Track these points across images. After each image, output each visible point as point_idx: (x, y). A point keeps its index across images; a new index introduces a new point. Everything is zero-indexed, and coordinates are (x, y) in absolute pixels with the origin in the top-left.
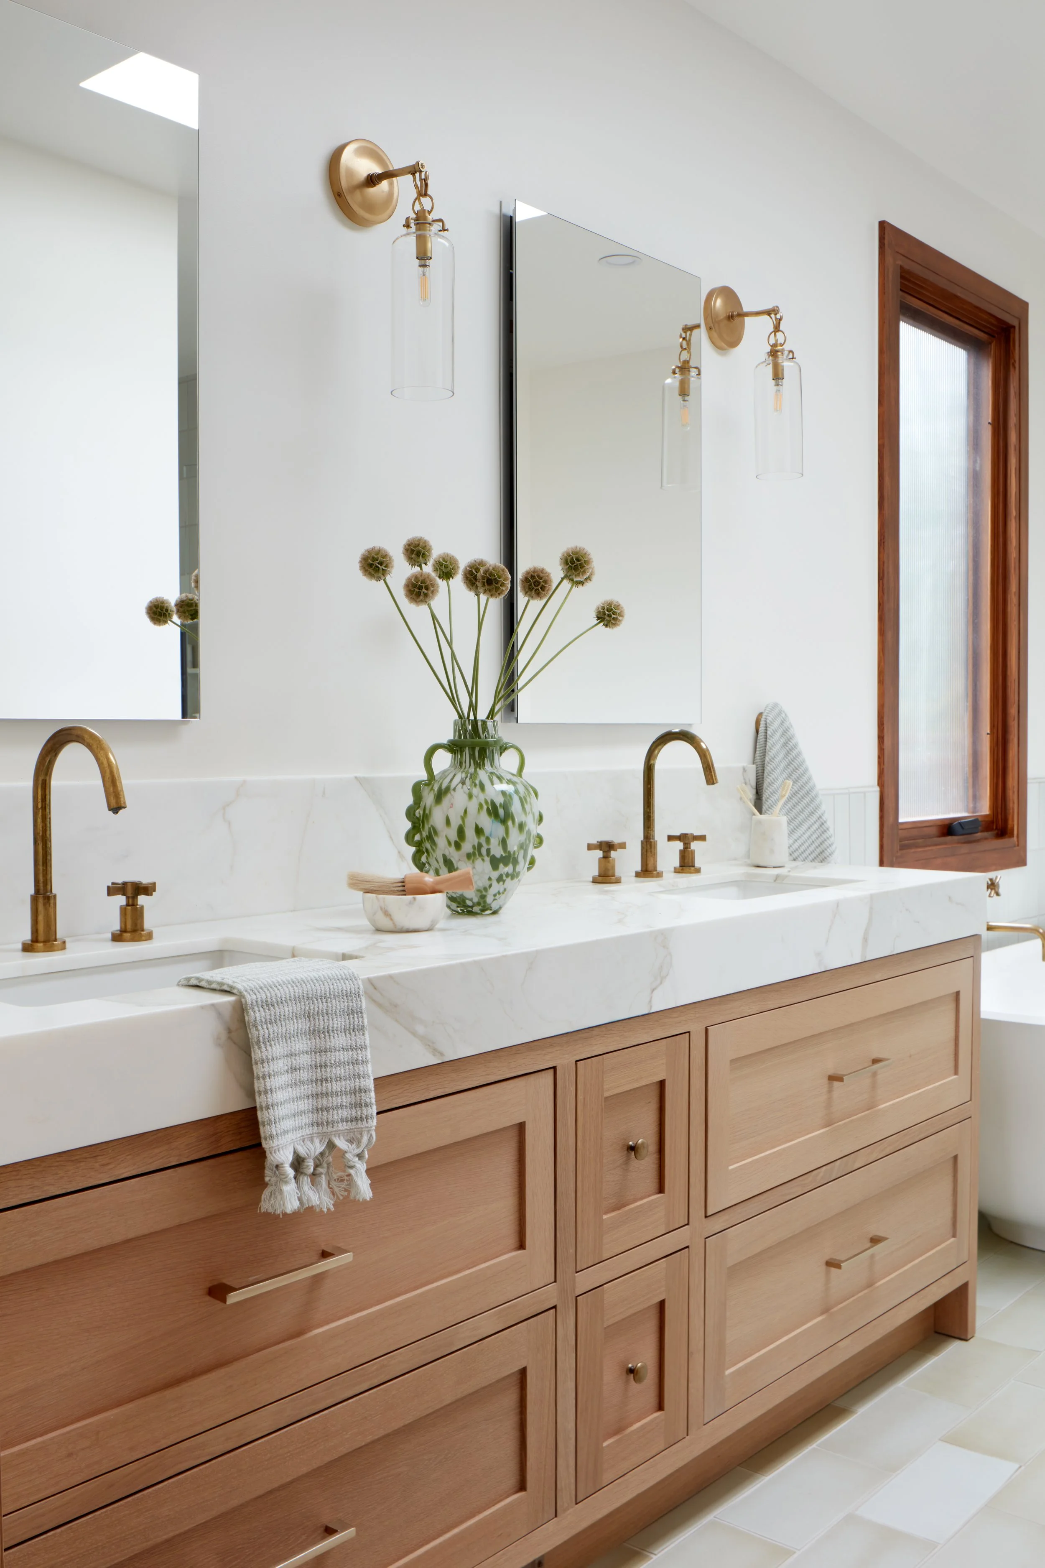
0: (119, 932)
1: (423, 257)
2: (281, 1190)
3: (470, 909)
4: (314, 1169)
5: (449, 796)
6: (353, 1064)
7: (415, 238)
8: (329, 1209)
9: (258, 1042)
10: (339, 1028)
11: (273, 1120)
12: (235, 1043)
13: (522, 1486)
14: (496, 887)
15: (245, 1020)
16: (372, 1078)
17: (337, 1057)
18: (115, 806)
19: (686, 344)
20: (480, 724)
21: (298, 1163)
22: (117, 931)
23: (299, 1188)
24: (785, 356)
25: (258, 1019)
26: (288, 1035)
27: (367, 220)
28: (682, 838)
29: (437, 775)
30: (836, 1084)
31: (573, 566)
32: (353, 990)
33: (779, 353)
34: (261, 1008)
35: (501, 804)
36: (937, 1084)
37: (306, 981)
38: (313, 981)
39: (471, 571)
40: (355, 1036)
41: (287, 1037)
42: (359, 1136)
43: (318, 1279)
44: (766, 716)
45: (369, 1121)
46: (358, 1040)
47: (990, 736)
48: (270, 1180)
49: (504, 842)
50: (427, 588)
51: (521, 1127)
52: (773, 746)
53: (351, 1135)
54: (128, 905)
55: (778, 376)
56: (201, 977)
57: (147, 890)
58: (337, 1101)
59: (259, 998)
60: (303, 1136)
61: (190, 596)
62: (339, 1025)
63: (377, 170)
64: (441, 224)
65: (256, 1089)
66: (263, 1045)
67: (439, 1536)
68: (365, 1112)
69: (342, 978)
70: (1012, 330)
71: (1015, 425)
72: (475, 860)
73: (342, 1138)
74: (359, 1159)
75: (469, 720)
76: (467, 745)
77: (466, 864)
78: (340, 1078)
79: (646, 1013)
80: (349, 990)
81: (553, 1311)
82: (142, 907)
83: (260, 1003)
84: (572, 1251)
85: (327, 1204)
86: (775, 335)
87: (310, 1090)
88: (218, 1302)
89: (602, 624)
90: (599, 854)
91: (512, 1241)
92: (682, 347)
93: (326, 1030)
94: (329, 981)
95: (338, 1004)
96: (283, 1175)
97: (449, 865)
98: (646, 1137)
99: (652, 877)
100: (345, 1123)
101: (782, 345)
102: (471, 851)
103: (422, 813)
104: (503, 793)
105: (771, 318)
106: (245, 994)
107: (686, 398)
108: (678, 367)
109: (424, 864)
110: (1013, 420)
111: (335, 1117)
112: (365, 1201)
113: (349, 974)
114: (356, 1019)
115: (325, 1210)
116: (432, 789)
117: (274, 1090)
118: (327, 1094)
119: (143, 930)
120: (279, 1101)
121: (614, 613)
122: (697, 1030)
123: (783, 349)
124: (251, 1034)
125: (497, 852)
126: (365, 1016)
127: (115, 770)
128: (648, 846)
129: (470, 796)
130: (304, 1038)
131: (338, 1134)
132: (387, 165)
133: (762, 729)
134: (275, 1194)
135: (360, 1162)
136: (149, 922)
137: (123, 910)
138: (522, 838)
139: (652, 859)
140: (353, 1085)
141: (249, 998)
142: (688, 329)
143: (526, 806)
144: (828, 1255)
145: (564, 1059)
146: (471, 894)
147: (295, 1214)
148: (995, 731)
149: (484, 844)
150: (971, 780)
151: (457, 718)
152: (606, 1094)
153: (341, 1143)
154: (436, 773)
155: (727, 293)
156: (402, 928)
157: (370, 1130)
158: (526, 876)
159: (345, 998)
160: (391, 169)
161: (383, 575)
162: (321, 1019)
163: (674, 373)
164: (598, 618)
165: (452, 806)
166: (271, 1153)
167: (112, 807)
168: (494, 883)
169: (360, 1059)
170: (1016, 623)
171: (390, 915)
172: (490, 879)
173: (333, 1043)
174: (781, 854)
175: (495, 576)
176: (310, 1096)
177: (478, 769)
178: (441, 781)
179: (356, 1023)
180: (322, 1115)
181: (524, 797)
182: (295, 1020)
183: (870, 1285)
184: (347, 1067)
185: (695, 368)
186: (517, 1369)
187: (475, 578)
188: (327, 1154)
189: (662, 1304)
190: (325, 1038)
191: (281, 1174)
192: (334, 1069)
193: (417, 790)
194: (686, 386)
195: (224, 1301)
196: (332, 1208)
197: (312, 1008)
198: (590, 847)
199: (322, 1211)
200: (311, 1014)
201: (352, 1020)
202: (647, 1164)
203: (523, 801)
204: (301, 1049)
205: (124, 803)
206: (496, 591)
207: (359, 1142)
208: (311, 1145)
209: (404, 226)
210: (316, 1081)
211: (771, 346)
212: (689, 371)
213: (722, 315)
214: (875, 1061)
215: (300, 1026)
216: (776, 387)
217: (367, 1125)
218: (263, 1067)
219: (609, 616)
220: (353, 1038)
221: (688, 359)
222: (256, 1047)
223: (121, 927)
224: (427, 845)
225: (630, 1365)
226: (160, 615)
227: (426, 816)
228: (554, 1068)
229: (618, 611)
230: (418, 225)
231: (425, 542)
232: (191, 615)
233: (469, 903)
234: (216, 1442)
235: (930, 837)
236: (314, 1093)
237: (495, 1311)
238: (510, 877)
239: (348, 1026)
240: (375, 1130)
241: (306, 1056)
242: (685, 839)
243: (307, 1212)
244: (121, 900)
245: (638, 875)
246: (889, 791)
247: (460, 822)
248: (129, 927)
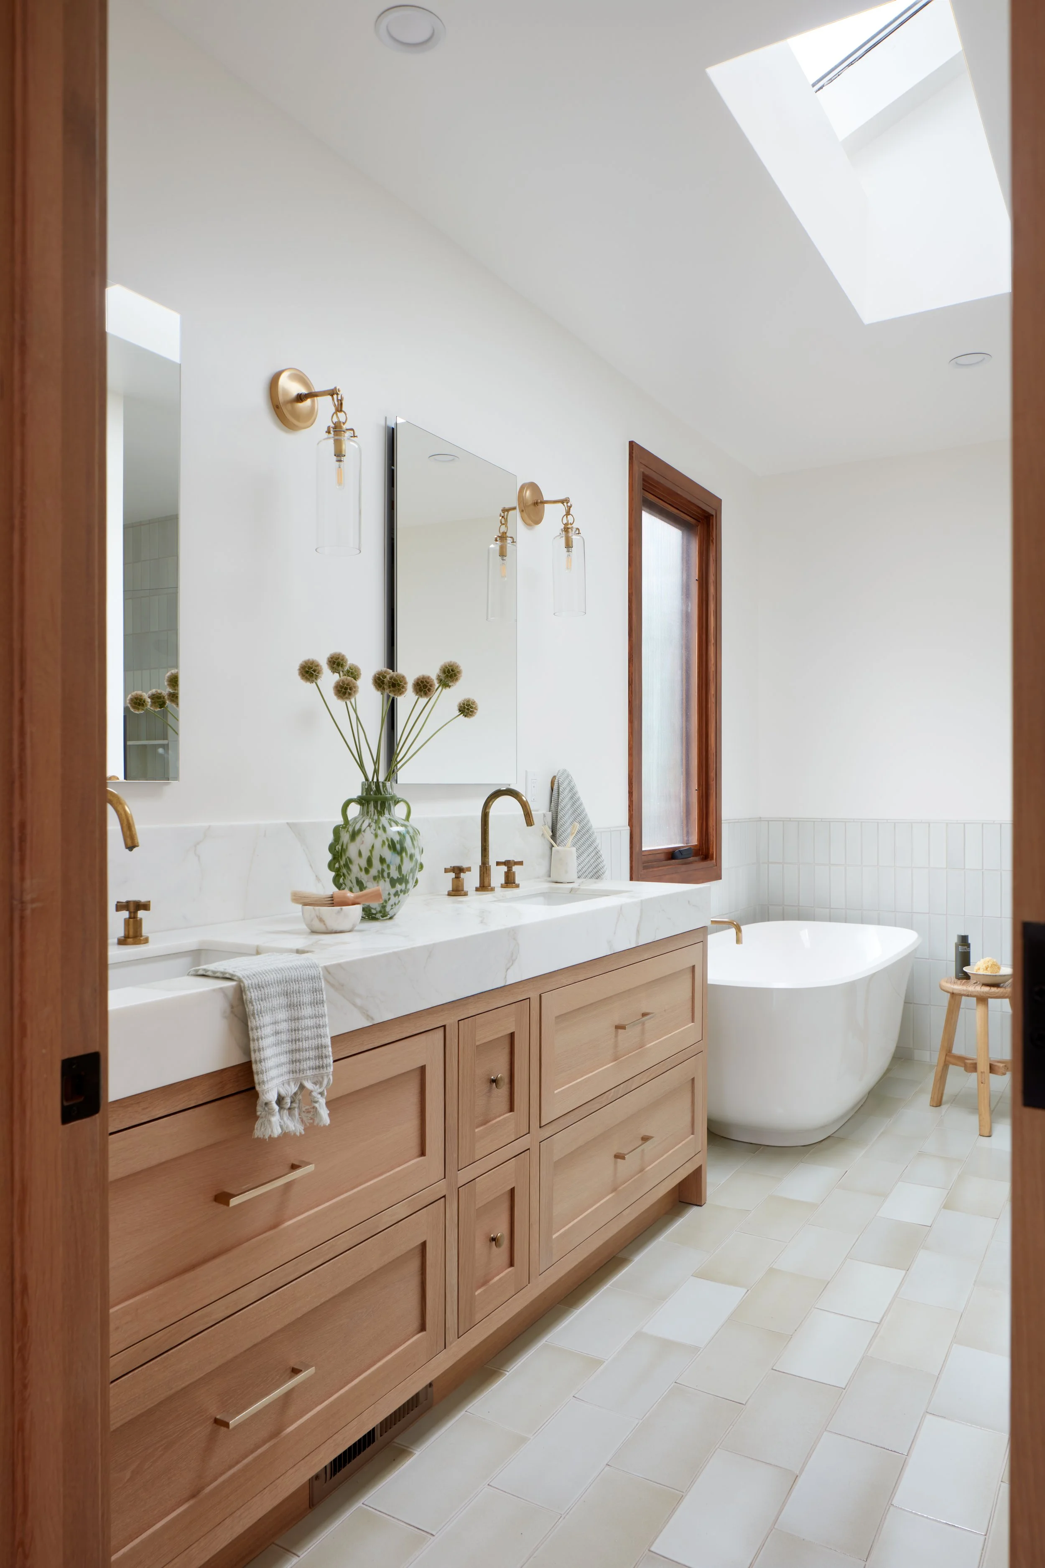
0: (123, 938)
1: (339, 455)
2: (270, 1121)
3: (373, 916)
4: (291, 1105)
5: (360, 836)
6: (317, 1028)
7: (333, 441)
8: (300, 1133)
9: (253, 1014)
10: (307, 1002)
11: (264, 1070)
12: (236, 1016)
13: (423, 1328)
14: (393, 900)
15: (243, 998)
16: (329, 1038)
17: (306, 1023)
18: (131, 846)
19: (504, 521)
20: (381, 784)
21: (280, 1100)
22: (122, 937)
23: (282, 1118)
24: (573, 532)
25: (253, 998)
26: (273, 1009)
27: (295, 425)
28: (506, 863)
29: (351, 820)
30: (620, 1031)
31: (449, 675)
32: (316, 974)
33: (570, 530)
34: (255, 990)
35: (397, 841)
36: (682, 1029)
37: (284, 969)
38: (289, 969)
39: (379, 677)
40: (318, 1007)
41: (273, 1010)
42: (321, 1079)
43: (288, 1186)
44: (559, 778)
45: (328, 1068)
46: (320, 1010)
47: (698, 792)
48: (261, 1114)
49: (399, 868)
50: (351, 689)
51: (423, 1069)
52: (563, 799)
53: (316, 1079)
54: (130, 918)
55: (569, 545)
56: (207, 968)
57: (146, 906)
58: (306, 1054)
59: (253, 983)
60: (283, 1081)
61: (159, 691)
62: (307, 1000)
63: (303, 391)
64: (352, 432)
65: (252, 1048)
66: (257, 1017)
67: (369, 1368)
68: (325, 1062)
69: (308, 966)
70: (711, 517)
71: (713, 582)
72: (379, 881)
73: (309, 1081)
74: (321, 1096)
75: (374, 782)
76: (372, 800)
77: (373, 884)
78: (308, 1038)
79: (503, 985)
80: (313, 975)
81: (443, 1199)
82: (141, 919)
83: (254, 986)
84: (455, 1155)
85: (300, 1130)
86: (567, 517)
87: (288, 1047)
88: (222, 1205)
89: (462, 715)
90: (453, 875)
91: (416, 1150)
92: (501, 523)
93: (299, 1004)
94: (300, 969)
95: (306, 985)
96: (271, 1109)
97: (361, 885)
98: (501, 1073)
99: (488, 891)
100: (311, 1070)
101: (571, 524)
102: (377, 874)
103: (340, 848)
104: (399, 833)
105: (564, 505)
106: (244, 980)
107: (504, 558)
108: (499, 536)
109: (341, 884)
110: (712, 578)
111: (305, 1066)
112: (325, 1126)
113: (313, 964)
114: (318, 996)
115: (298, 1134)
116: (347, 831)
117: (265, 1048)
118: (299, 1050)
119: (141, 936)
120: (268, 1056)
121: (472, 707)
122: (534, 996)
123: (572, 527)
124: (249, 1008)
125: (395, 874)
126: (324, 993)
127: (130, 819)
128: (485, 869)
129: (376, 836)
130: (284, 1010)
131: (306, 1078)
132: (310, 387)
133: (555, 787)
134: (264, 1124)
135: (322, 1098)
136: (145, 930)
137: (127, 922)
138: (412, 865)
139: (487, 879)
140: (316, 1043)
141: (247, 982)
142: (505, 510)
143: (415, 843)
144: (616, 1150)
145: (450, 1020)
146: (375, 905)
147: (279, 1137)
148: (701, 788)
149: (386, 869)
150: (685, 822)
151: (364, 780)
152: (478, 1043)
153: (309, 1085)
154: (349, 819)
155: (533, 487)
156: (332, 930)
157: (329, 1075)
158: (412, 891)
159: (311, 980)
160: (313, 391)
161: (316, 679)
162: (295, 996)
163: (496, 540)
164: (460, 710)
165: (363, 843)
166: (263, 1094)
167: (129, 846)
168: (392, 897)
169: (321, 1024)
170: (714, 715)
171: (324, 921)
172: (389, 894)
173: (303, 1014)
174: (573, 874)
175: (397, 681)
176: (288, 1052)
177: (380, 817)
178: (354, 826)
179: (318, 998)
180: (296, 1065)
181: (413, 836)
182: (278, 998)
183: (642, 1170)
184: (313, 1030)
185: (510, 537)
186: (420, 1243)
187: (383, 682)
188: (299, 1093)
189: (512, 1190)
190: (298, 1009)
191: (269, 1109)
192: (304, 1032)
193: (337, 831)
194: (504, 550)
195: (228, 1204)
196: (303, 1132)
197: (289, 988)
198: (446, 871)
199: (295, 1134)
200: (289, 993)
201: (316, 996)
202: (502, 1092)
203: (412, 839)
204: (282, 1018)
205: (138, 843)
206: (398, 692)
207: (321, 1084)
208: (288, 1087)
209: (326, 432)
210: (292, 1041)
211: (564, 525)
212: (506, 539)
213: (530, 502)
214: (644, 1015)
215: (281, 1002)
216: (567, 553)
217: (327, 1071)
218: (257, 1032)
219: (468, 709)
220: (317, 1009)
221: (506, 531)
222: (252, 1018)
223: (125, 934)
224: (344, 871)
225: (492, 1235)
226: (139, 705)
227: (344, 850)
228: (444, 1026)
229: (474, 706)
230: (336, 433)
231: (343, 656)
232: (160, 705)
233: (373, 911)
234: (219, 1311)
235: (661, 861)
236: (290, 1050)
237: (405, 1202)
238: (403, 893)
239: (313, 1001)
240: (332, 1075)
241: (285, 1023)
242: (508, 864)
243: (286, 1135)
244: (125, 914)
245: (477, 889)
246: (636, 830)
247: (369, 854)
248: (131, 934)
